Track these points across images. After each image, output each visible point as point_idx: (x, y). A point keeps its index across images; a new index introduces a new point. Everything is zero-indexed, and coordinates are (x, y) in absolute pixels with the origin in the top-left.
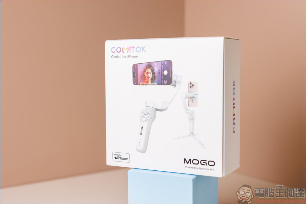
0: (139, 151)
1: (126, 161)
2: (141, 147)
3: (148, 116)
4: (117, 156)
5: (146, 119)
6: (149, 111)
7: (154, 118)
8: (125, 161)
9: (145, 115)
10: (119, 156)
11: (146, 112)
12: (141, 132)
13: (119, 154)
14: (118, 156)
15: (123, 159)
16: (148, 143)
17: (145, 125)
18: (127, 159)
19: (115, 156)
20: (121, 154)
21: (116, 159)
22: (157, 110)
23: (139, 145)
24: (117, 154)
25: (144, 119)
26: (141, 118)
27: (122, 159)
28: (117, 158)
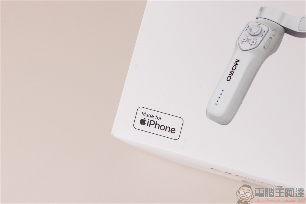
0: (212, 117)
1: (170, 134)
2: (220, 110)
3: (259, 41)
4: (147, 119)
5: (253, 47)
6: (266, 29)
7: (273, 48)
8: (167, 133)
9: (250, 37)
10: (154, 119)
11: (255, 31)
12: (232, 73)
13: (154, 114)
14: (151, 119)
15: (162, 128)
16: (241, 103)
17: (246, 59)
18: (172, 130)
19: (143, 117)
20: (160, 115)
21: (144, 124)
22: (287, 31)
23: (216, 104)
24: (149, 112)
25: (246, 46)
26: (240, 42)
27: (160, 127)
28: (146, 122)
